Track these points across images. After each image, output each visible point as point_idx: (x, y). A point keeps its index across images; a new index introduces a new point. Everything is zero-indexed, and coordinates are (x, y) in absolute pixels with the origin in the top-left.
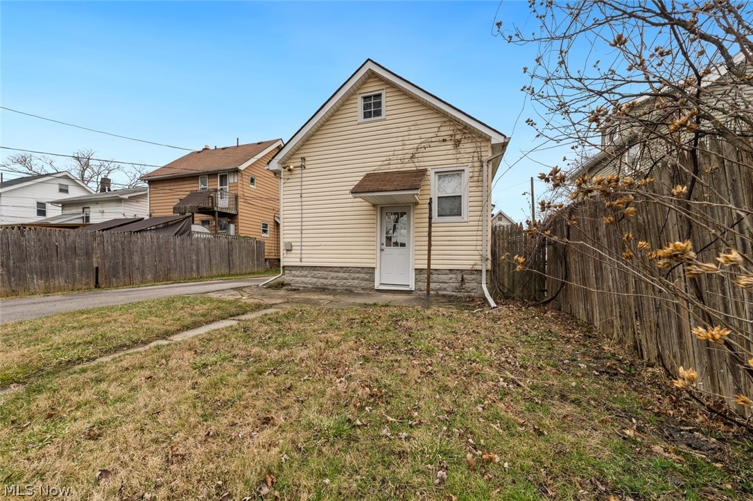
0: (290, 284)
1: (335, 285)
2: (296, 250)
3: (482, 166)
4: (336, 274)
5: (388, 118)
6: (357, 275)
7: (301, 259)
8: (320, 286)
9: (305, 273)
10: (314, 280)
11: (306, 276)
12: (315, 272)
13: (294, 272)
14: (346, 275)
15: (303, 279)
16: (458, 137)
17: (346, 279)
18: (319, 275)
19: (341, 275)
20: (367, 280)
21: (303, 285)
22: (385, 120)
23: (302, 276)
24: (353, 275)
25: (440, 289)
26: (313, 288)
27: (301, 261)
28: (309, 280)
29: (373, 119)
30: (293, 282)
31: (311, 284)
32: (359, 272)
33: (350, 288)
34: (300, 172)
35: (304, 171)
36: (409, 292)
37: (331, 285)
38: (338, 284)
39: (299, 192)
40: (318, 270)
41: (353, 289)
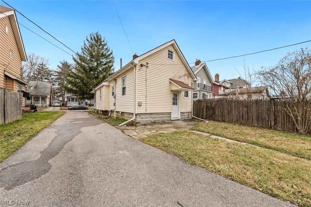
0: (139, 123)
1: (159, 120)
2: (143, 106)
3: (192, 85)
4: (159, 116)
5: (175, 62)
6: (166, 115)
7: (146, 110)
8: (153, 122)
9: (147, 116)
10: (151, 119)
11: (147, 118)
12: (151, 116)
13: (141, 116)
14: (163, 116)
15: (146, 119)
16: (188, 76)
17: (163, 117)
18: (153, 117)
19: (161, 116)
20: (169, 117)
21: (146, 122)
22: (174, 62)
23: (146, 118)
24: (165, 116)
25: (185, 118)
26: (150, 123)
27: (146, 111)
28: (149, 119)
29: (170, 59)
30: (141, 121)
31: (150, 121)
32: (167, 114)
33: (164, 121)
34: (145, 69)
35: (147, 69)
36: (179, 120)
37: (157, 120)
38: (160, 120)
39: (145, 78)
40: (153, 115)
41: (165, 121)
